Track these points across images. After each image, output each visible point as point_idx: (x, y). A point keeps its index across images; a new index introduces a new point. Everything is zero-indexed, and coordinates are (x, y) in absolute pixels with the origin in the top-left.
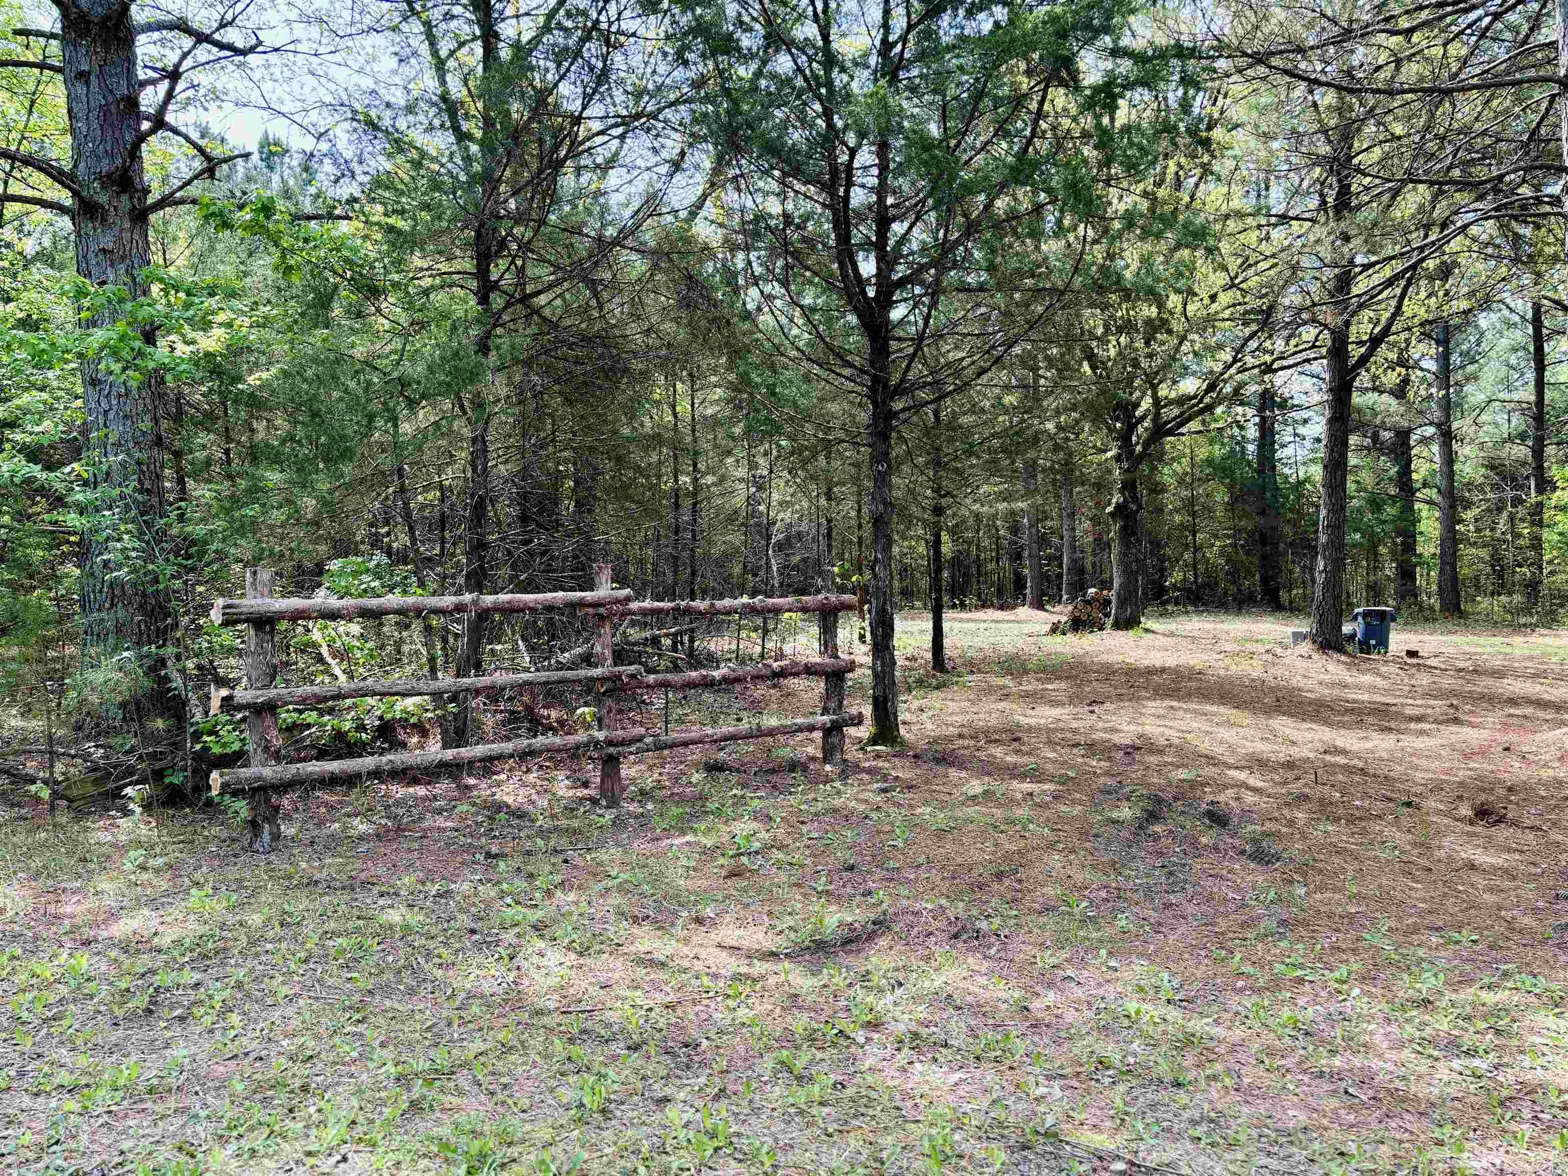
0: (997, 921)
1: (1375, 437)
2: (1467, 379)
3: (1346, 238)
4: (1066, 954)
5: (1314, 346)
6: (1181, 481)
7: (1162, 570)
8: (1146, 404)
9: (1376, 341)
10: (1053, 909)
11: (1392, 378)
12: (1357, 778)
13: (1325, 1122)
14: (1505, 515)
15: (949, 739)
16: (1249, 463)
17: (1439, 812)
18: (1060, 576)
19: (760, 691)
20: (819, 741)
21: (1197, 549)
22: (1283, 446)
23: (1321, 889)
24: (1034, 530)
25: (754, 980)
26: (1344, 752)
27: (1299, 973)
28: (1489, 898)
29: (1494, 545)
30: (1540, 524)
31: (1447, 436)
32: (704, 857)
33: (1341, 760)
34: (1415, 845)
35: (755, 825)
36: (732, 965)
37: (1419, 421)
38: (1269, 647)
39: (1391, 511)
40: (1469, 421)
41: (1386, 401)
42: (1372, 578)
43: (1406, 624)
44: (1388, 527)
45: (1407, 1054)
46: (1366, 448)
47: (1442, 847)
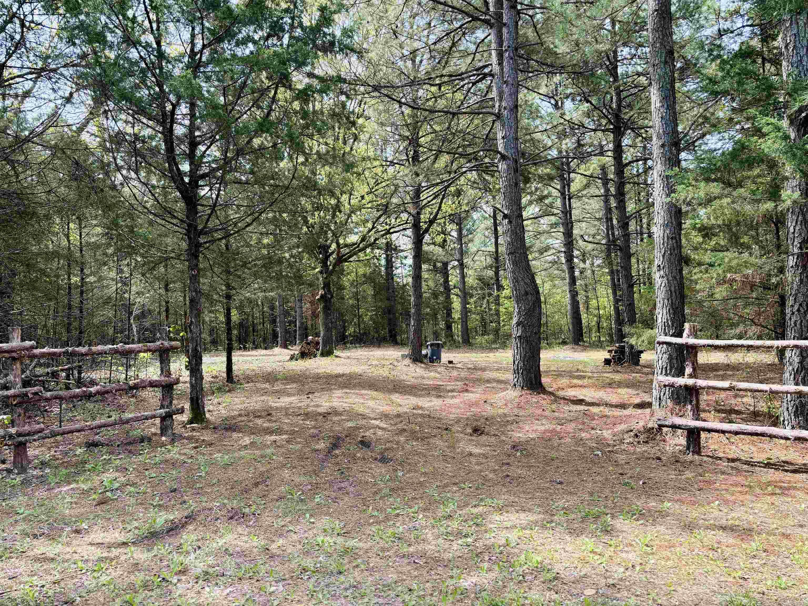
0: (254, 507)
1: (435, 266)
2: (469, 241)
3: (417, 175)
4: (288, 519)
5: (407, 223)
6: (352, 284)
7: (344, 327)
8: (334, 246)
9: (431, 222)
10: (284, 497)
11: (439, 239)
12: (426, 419)
13: (405, 577)
14: (485, 301)
15: (234, 418)
16: (382, 276)
17: (458, 432)
18: (295, 331)
19: (123, 400)
20: (159, 425)
21: (360, 317)
22: (397, 268)
23: (409, 471)
24: (281, 308)
25: (112, 560)
26: (421, 408)
27: (398, 511)
28: (477, 468)
29: (481, 314)
30: (499, 304)
31: (462, 266)
32: (82, 496)
33: (420, 412)
34: (448, 447)
35: (117, 474)
36: (99, 553)
37: (451, 258)
38: (391, 362)
39: (441, 298)
40: (470, 259)
41: (438, 250)
42: (435, 329)
43: (448, 349)
44: (441, 306)
45: (440, 541)
46: (431, 270)
47: (459, 447)
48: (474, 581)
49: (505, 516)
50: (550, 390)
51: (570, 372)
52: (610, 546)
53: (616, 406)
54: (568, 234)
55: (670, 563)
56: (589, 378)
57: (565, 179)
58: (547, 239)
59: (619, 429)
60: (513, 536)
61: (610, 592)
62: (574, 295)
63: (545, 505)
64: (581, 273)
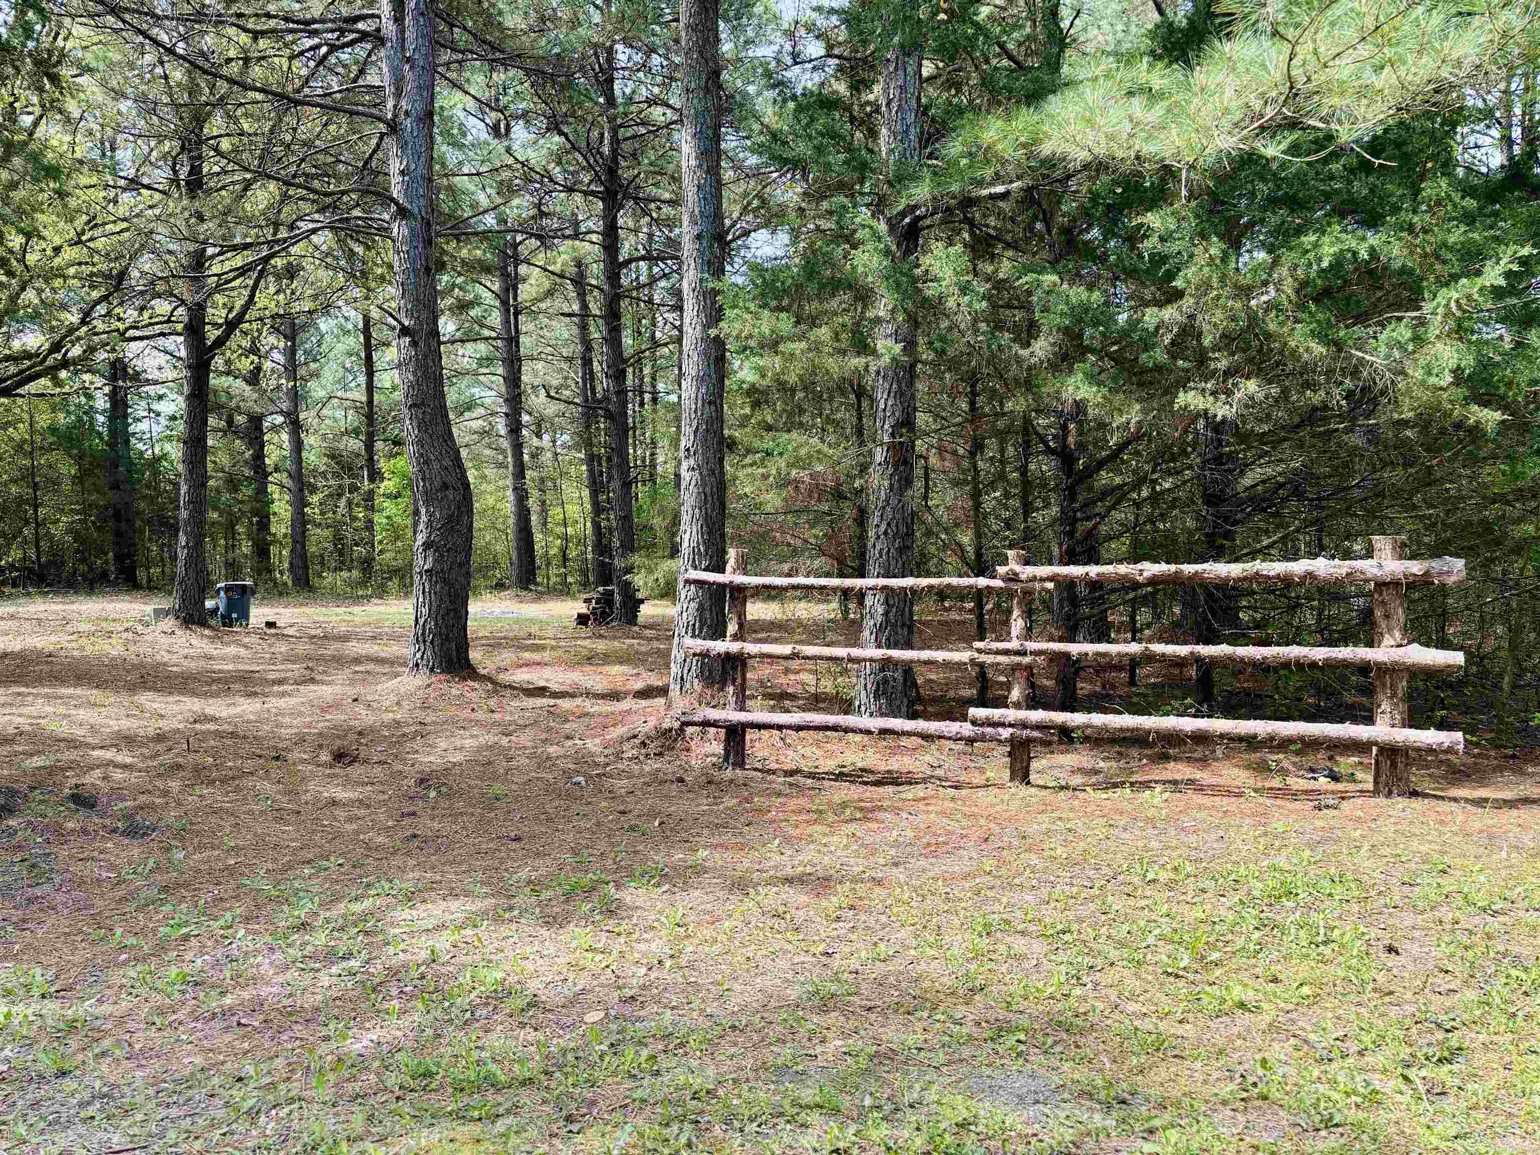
1: (230, 422)
2: (311, 376)
5: (169, 321)
9: (231, 326)
11: (245, 365)
12: (228, 742)
13: (221, 1057)
14: (344, 500)
16: (100, 434)
17: (303, 761)
21: (39, 524)
22: (137, 420)
23: (199, 848)
26: (213, 719)
27: (184, 930)
28: (350, 827)
29: (336, 527)
30: (372, 509)
31: (296, 426)
33: (211, 727)
34: (285, 794)
37: (272, 408)
38: (126, 625)
39: (247, 492)
40: (313, 413)
41: (241, 386)
42: (230, 555)
43: (263, 598)
44: (245, 507)
45: (292, 974)
46: (223, 430)
47: (307, 791)
48: (375, 1038)
49: (421, 910)
50: (483, 672)
51: (516, 638)
52: (619, 934)
53: (603, 696)
54: (513, 380)
55: (717, 948)
56: (553, 648)
57: (509, 275)
58: (468, 387)
59: (614, 735)
60: (443, 942)
61: (627, 1010)
62: (521, 496)
63: (495, 881)
64: (533, 456)
